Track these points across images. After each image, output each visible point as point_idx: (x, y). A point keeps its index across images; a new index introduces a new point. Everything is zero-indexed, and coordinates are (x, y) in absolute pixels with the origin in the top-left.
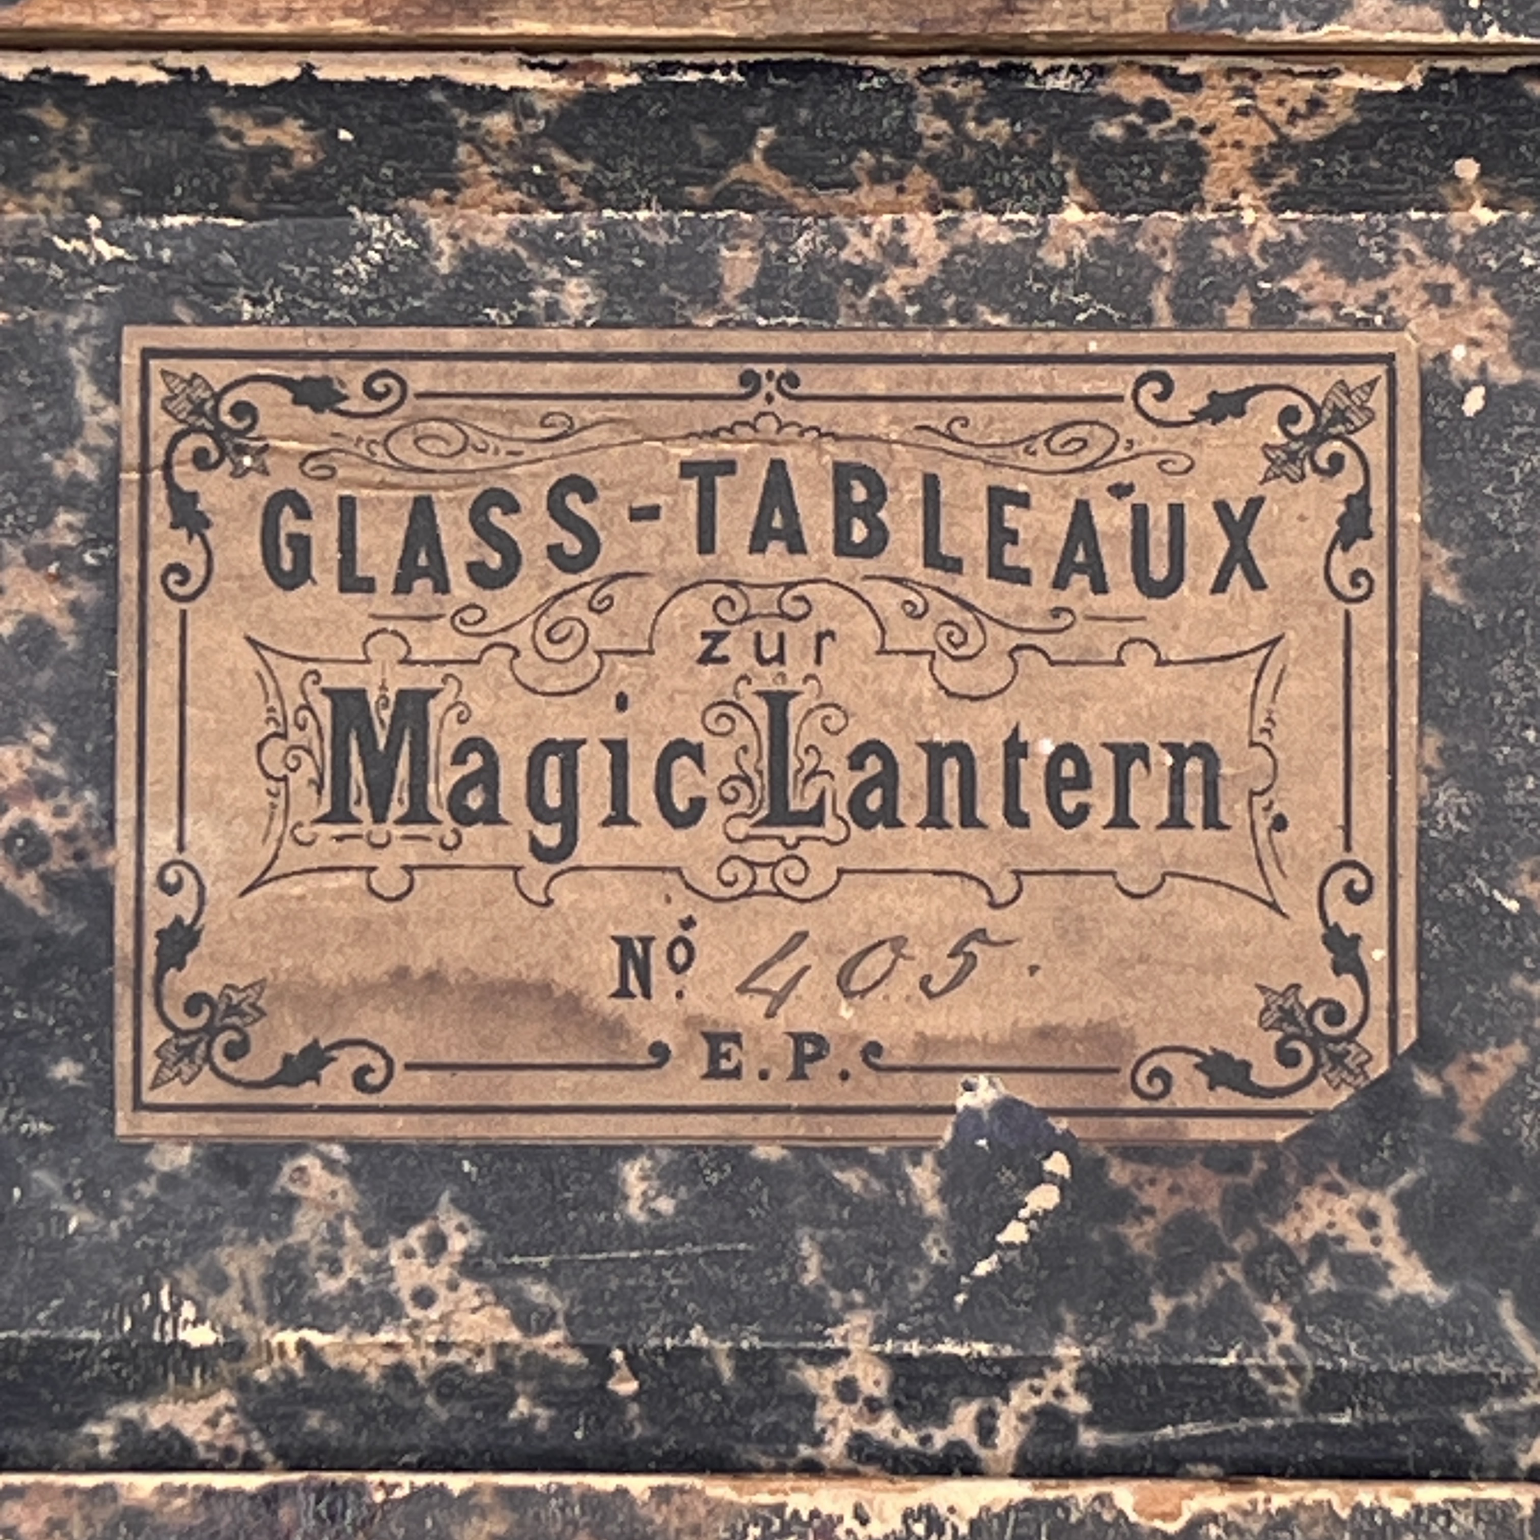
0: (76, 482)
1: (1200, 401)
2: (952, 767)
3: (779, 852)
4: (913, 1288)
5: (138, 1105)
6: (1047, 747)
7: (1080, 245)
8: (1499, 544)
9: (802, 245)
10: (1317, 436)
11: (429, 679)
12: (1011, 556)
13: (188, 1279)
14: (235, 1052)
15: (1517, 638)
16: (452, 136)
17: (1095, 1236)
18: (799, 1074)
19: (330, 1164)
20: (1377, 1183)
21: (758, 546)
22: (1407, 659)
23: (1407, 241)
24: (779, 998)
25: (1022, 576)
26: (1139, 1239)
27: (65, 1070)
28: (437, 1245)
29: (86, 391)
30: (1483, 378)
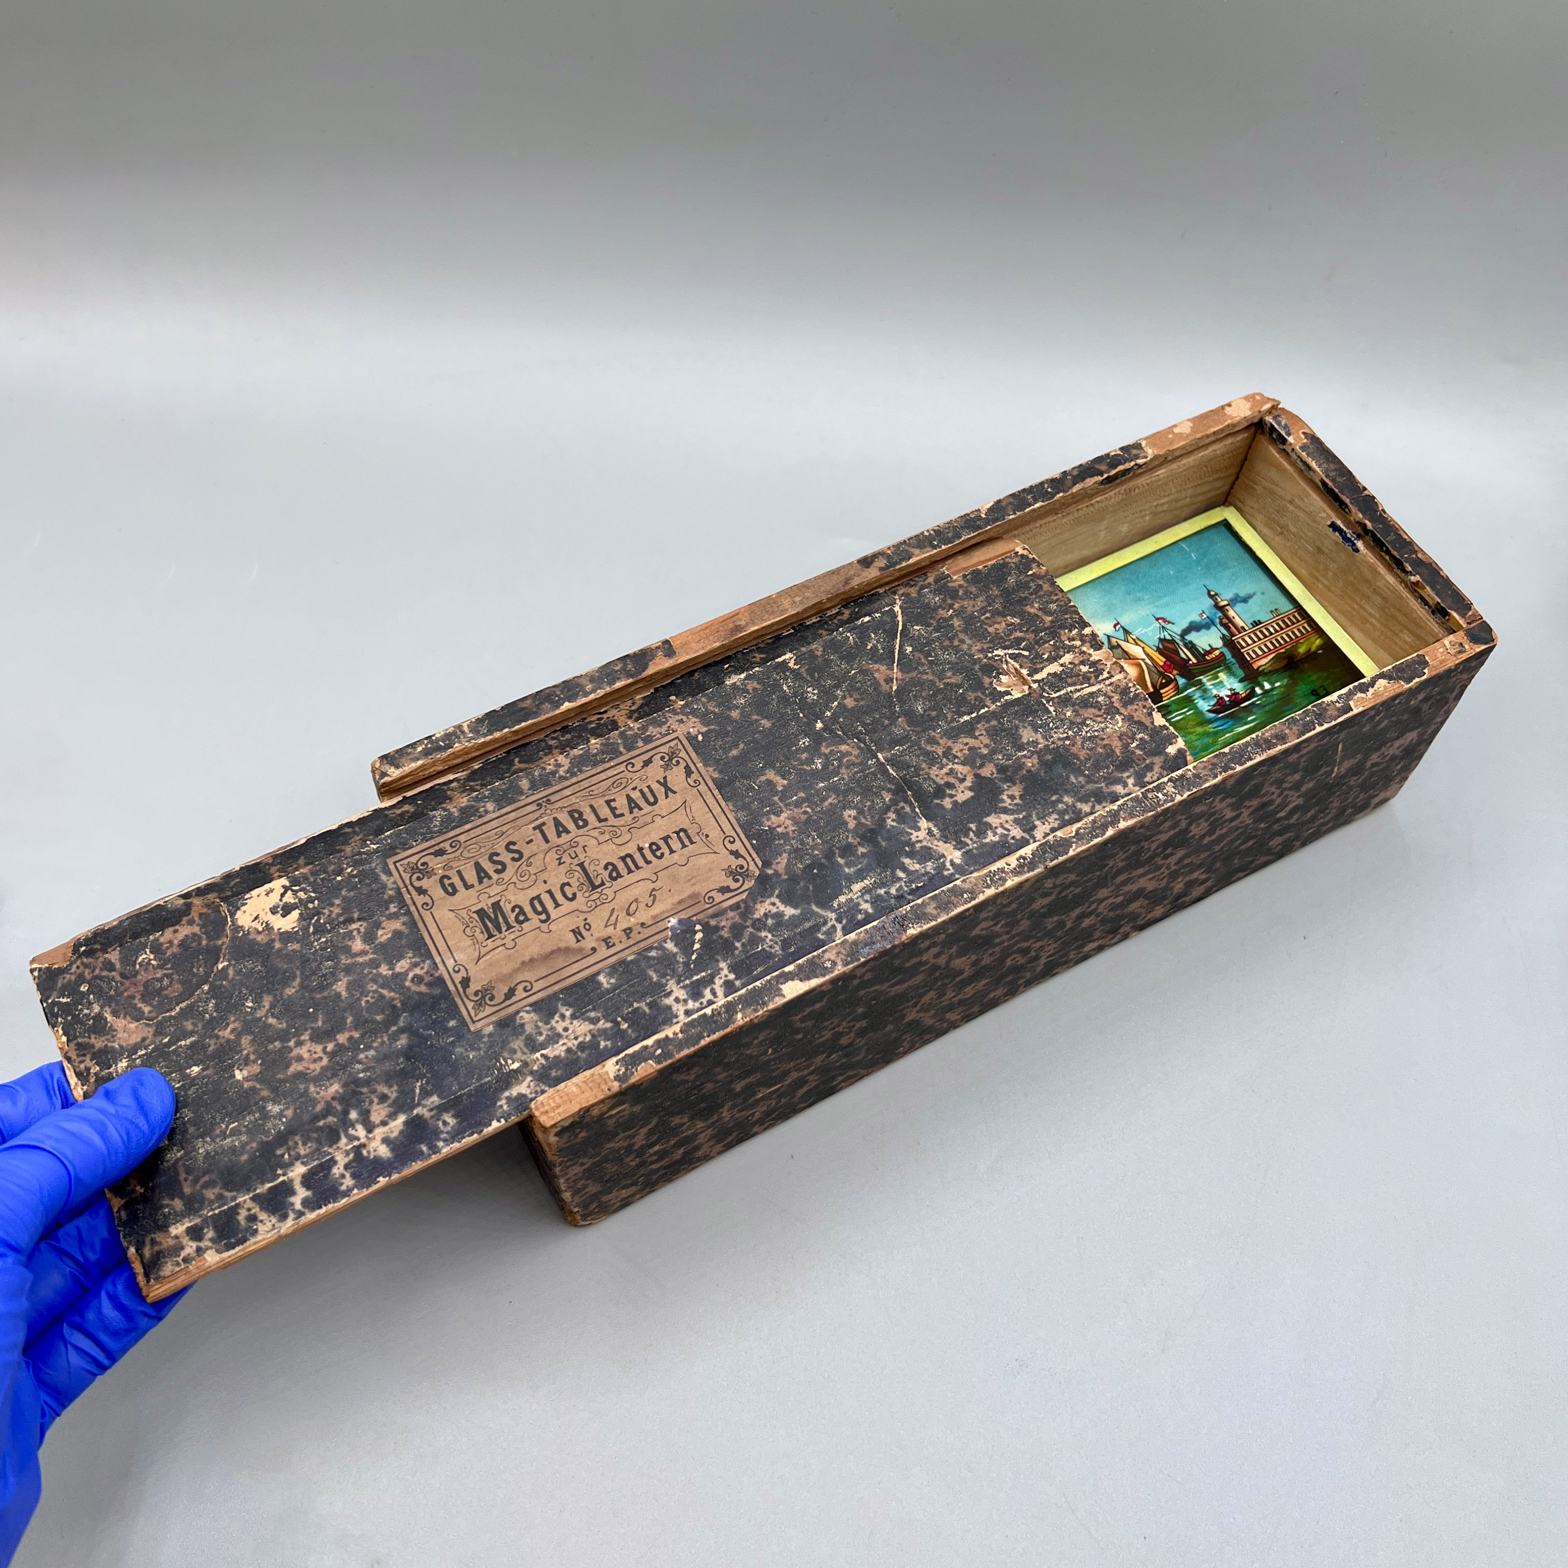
0: (390, 897)
1: (642, 764)
2: (628, 860)
4: (680, 969)
5: (474, 1022)
7: (598, 746)
8: (722, 762)
9: (536, 774)
10: (671, 760)
13: (506, 1055)
14: (492, 999)
15: (736, 777)
16: (445, 791)
17: (715, 937)
19: (528, 1012)
20: (771, 896)
21: (559, 836)
22: (716, 792)
23: (668, 715)
26: (725, 934)
27: (452, 1023)
28: (563, 1017)
29: (384, 877)
30: (699, 733)
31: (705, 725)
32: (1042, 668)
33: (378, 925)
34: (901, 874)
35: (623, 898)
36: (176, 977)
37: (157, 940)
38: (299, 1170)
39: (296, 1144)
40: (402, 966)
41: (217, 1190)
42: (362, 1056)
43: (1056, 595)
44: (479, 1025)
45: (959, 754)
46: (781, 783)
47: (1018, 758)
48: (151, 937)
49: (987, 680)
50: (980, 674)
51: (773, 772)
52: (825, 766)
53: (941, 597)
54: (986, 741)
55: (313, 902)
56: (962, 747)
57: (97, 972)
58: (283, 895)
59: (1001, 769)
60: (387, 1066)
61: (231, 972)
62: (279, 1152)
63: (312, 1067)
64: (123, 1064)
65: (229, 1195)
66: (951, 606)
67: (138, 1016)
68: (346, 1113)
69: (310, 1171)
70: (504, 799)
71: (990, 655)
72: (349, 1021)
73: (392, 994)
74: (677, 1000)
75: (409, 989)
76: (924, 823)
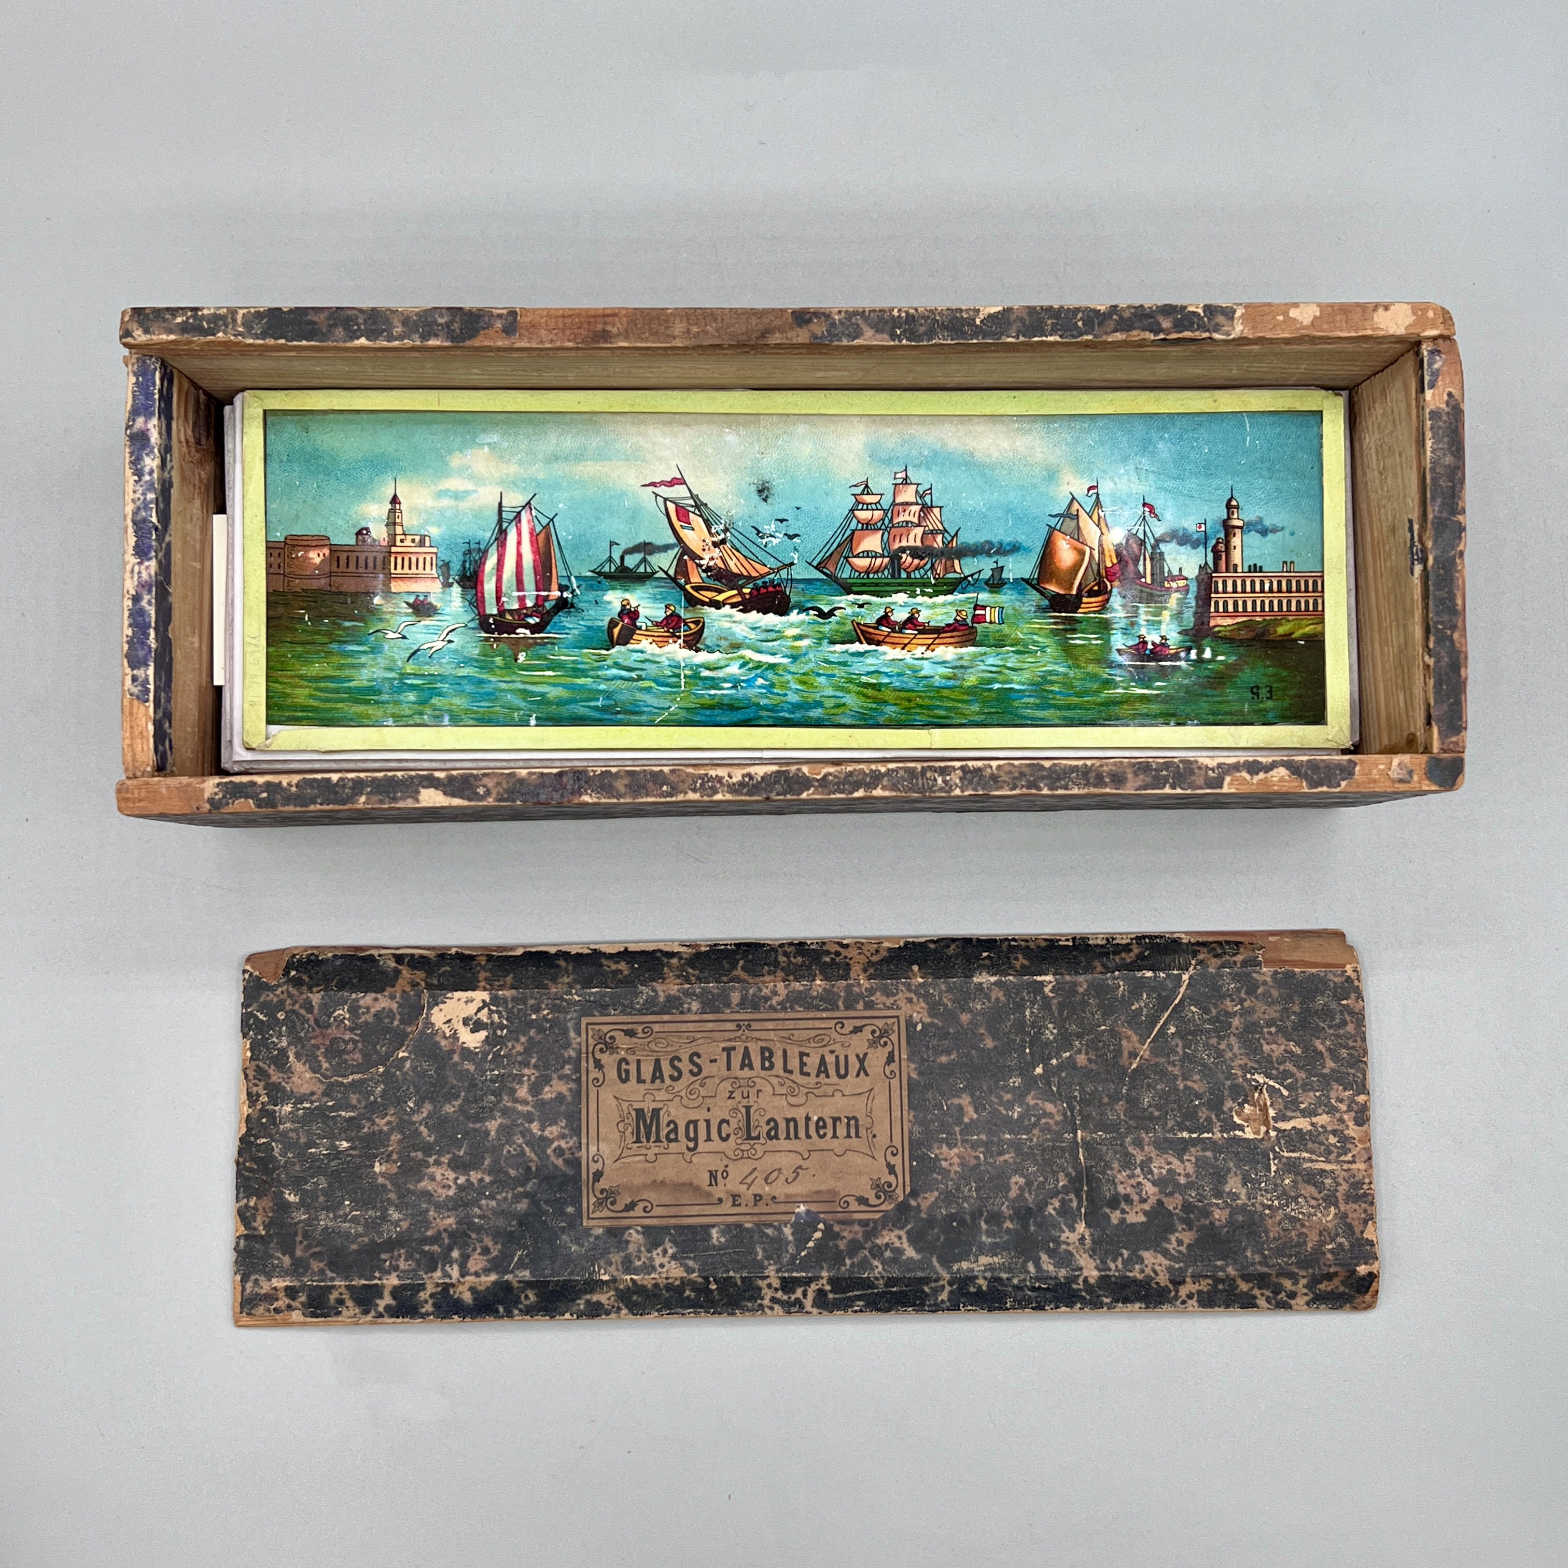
0: (570, 1057)
1: (851, 1029)
2: (792, 1124)
3: (748, 1147)
4: (785, 1260)
6: (815, 1118)
7: (820, 990)
8: (926, 1064)
9: (751, 991)
10: (881, 1037)
11: (660, 1105)
12: (805, 1069)
13: (602, 1263)
14: (613, 1203)
15: (932, 1087)
16: (663, 965)
17: (831, 1244)
18: (755, 1205)
19: (637, 1232)
20: (901, 1228)
21: (742, 1068)
22: (905, 1093)
23: (901, 987)
24: (750, 1185)
25: (808, 1074)
26: (842, 1245)
27: (570, 1209)
28: (665, 1252)
29: (572, 1034)
30: (921, 1021)
31: (930, 1016)
32: (1291, 1118)
33: (547, 1080)
34: (1031, 1268)
35: (770, 1162)
36: (360, 1045)
37: (357, 1000)
38: (393, 1281)
39: (400, 1256)
40: (552, 1131)
41: (321, 1265)
42: (483, 1202)
43: (1356, 1041)
44: (592, 1223)
45: (1155, 1171)
46: (971, 1114)
47: (1210, 1204)
48: (354, 996)
49: (1229, 1104)
50: (1226, 1092)
51: (968, 1099)
52: (1021, 1116)
53: (1239, 985)
54: (1190, 1169)
55: (502, 1030)
56: (1163, 1165)
57: (297, 1007)
58: (479, 1010)
59: (1187, 1207)
60: (501, 1222)
61: (408, 1065)
62: (383, 1256)
63: (440, 1190)
64: (288, 1108)
65: (330, 1274)
66: (1242, 1002)
67: (315, 1068)
68: (451, 1249)
69: (402, 1285)
70: (712, 1004)
71: (1249, 1076)
72: (486, 1163)
73: (533, 1155)
74: (769, 1286)
75: (548, 1157)
76: (1081, 1227)
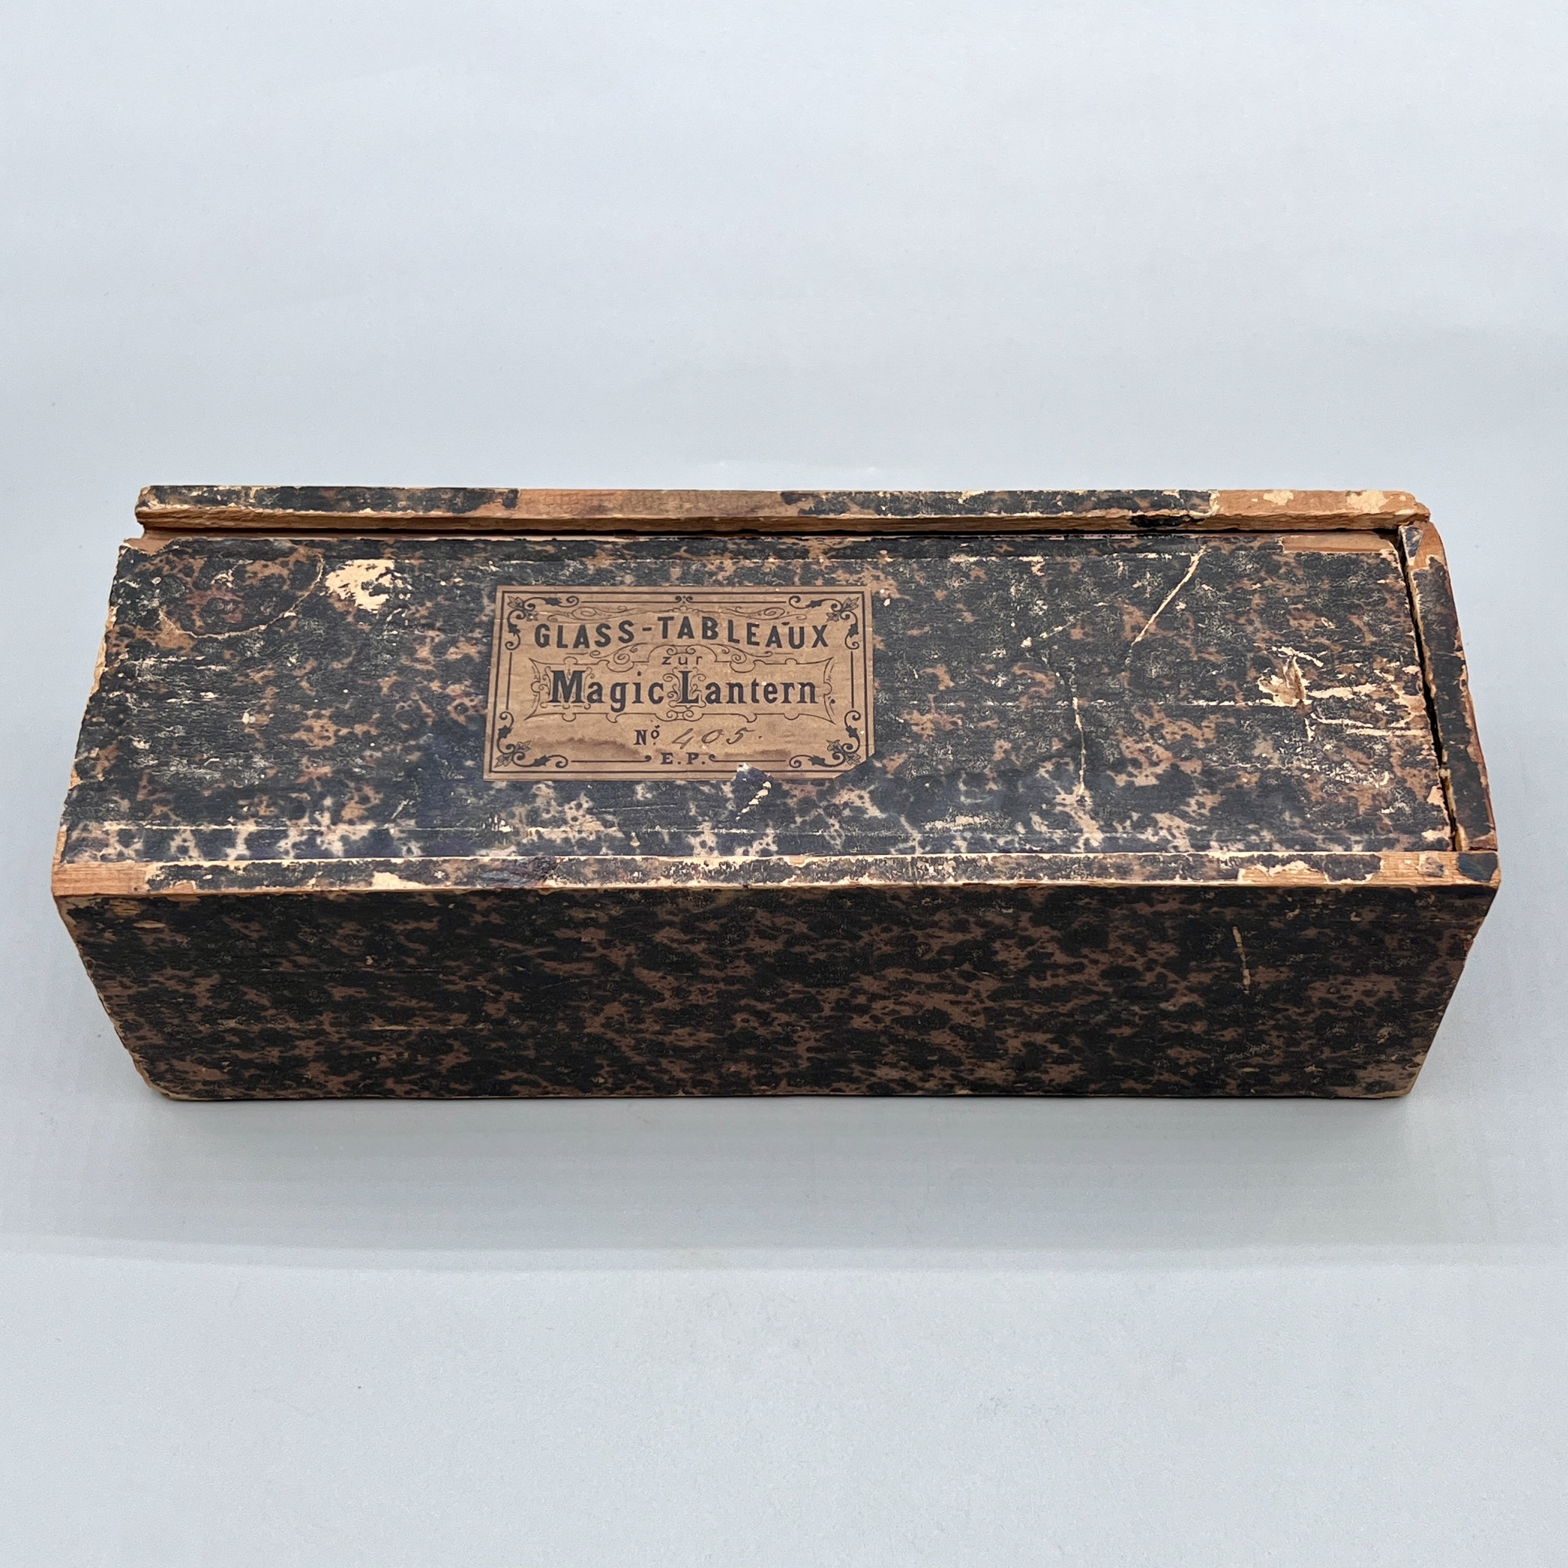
0: (482, 622)
2: (736, 690)
3: (684, 709)
4: (724, 816)
5: (491, 771)
6: (764, 684)
7: (773, 567)
8: (895, 637)
9: (694, 567)
10: (841, 611)
12: (753, 639)
13: (503, 815)
15: (901, 657)
16: (595, 548)
17: (779, 802)
18: (690, 763)
19: (548, 786)
20: (864, 789)
22: (870, 663)
23: (866, 566)
24: (685, 744)
25: (757, 644)
26: (791, 802)
27: (469, 763)
28: (579, 806)
29: (486, 601)
30: (889, 597)
31: (899, 591)
32: (1329, 687)
33: (454, 642)
34: (1020, 829)
35: (708, 724)
36: (241, 606)
37: (244, 566)
38: (249, 827)
39: (261, 802)
40: (454, 689)
41: (165, 809)
42: (368, 753)
43: (1399, 617)
44: (493, 776)
45: (1168, 737)
46: (946, 682)
47: (1235, 769)
48: (241, 562)
49: (1252, 673)
50: (1248, 664)
51: (944, 668)
52: (1006, 686)
53: (1256, 565)
54: (1210, 734)
55: (405, 595)
56: (1176, 729)
57: (175, 571)
58: (381, 575)
59: (1208, 772)
60: (384, 773)
61: (294, 623)
62: (241, 802)
63: (316, 741)
64: (150, 662)
65: (174, 817)
66: (1261, 581)
67: (187, 625)
68: (323, 796)
69: (259, 832)
70: (645, 578)
71: (1274, 649)
72: (375, 716)
73: (430, 711)
74: (703, 844)
75: (448, 713)
76: (1080, 789)
